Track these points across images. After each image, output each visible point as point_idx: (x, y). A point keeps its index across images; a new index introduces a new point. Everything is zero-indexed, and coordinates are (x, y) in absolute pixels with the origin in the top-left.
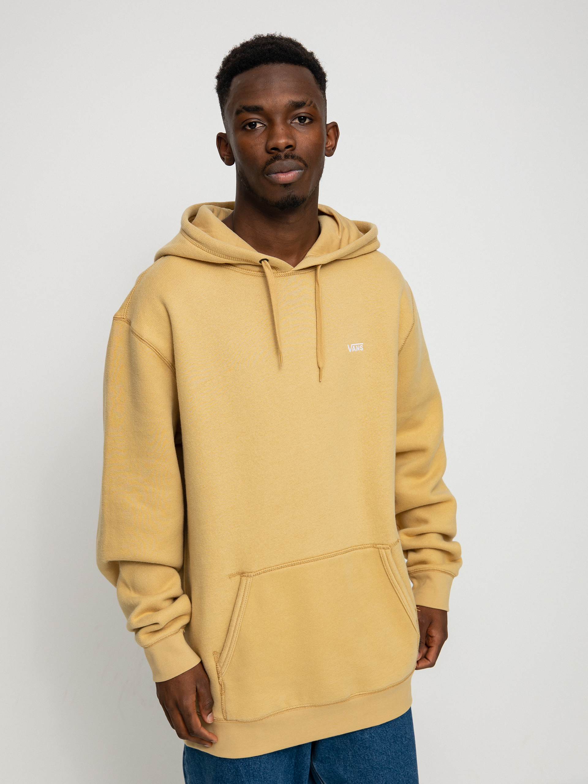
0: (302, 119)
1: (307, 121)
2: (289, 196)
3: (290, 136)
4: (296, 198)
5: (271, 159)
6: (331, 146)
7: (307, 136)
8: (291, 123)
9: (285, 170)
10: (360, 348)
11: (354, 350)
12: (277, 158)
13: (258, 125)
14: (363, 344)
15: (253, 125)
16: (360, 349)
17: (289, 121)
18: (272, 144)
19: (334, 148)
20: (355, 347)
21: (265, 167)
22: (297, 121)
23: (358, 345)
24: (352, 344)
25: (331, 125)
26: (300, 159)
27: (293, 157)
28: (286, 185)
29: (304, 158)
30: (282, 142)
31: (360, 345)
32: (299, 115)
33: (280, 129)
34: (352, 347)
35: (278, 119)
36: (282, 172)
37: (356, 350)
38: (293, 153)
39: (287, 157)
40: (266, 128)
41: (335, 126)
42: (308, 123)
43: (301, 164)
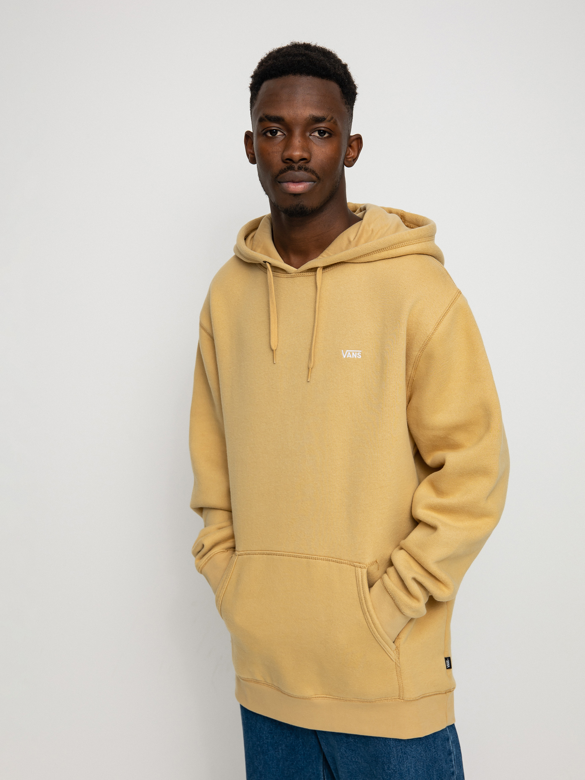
0: (322, 133)
1: (326, 135)
2: (297, 205)
3: (306, 148)
4: (304, 208)
5: (285, 169)
6: (352, 157)
7: (323, 150)
8: (310, 135)
9: (297, 180)
10: (357, 355)
11: (349, 356)
12: (291, 168)
13: (279, 133)
14: (361, 351)
15: (274, 133)
16: (358, 357)
17: (308, 134)
18: (287, 154)
19: (355, 159)
20: (351, 353)
21: (278, 175)
22: (316, 134)
23: (356, 352)
24: (347, 351)
25: (355, 137)
26: (313, 172)
27: (306, 169)
28: (296, 195)
29: (317, 171)
30: (297, 154)
31: (357, 353)
32: (318, 129)
33: (297, 141)
34: (347, 354)
35: (297, 132)
36: (293, 182)
37: (352, 357)
38: (307, 165)
39: (300, 168)
40: (285, 138)
41: (359, 138)
42: (327, 137)
43: (314, 177)
